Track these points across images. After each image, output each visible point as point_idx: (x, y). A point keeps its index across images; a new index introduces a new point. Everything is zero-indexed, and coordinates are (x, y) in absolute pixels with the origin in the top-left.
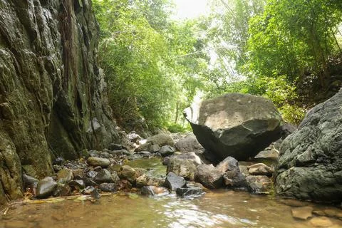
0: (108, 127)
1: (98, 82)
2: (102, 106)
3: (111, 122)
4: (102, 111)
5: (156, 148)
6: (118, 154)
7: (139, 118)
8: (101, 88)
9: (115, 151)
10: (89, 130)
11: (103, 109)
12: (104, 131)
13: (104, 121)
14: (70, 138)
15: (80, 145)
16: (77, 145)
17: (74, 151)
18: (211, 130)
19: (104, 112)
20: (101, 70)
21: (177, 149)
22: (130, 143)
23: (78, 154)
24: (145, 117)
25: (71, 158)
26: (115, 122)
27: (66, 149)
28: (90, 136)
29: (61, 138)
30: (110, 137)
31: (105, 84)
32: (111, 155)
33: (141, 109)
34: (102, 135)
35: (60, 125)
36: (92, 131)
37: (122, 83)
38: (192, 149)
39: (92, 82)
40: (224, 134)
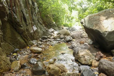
0: (41, 29)
1: (35, 9)
2: (38, 19)
3: (42, 26)
4: (37, 22)
5: (62, 36)
6: (46, 42)
7: (53, 22)
8: (37, 12)
9: (45, 40)
10: (32, 31)
11: (38, 21)
12: (39, 30)
13: (39, 26)
14: (22, 37)
15: (27, 40)
16: (26, 40)
17: (25, 43)
18: (100, 32)
19: (39, 22)
20: (36, 4)
21: (73, 38)
22: (50, 33)
23: (27, 44)
24: (55, 22)
25: (23, 47)
26: (44, 25)
27: (20, 43)
28: (33, 34)
29: (17, 38)
30: (42, 32)
31: (38, 10)
32: (43, 43)
33: (53, 19)
34: (38, 32)
35: (15, 32)
36: (33, 31)
37: (45, 9)
38: (80, 38)
39: (31, 9)
40: (108, 34)
